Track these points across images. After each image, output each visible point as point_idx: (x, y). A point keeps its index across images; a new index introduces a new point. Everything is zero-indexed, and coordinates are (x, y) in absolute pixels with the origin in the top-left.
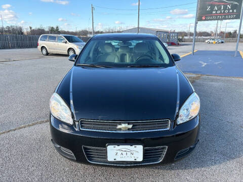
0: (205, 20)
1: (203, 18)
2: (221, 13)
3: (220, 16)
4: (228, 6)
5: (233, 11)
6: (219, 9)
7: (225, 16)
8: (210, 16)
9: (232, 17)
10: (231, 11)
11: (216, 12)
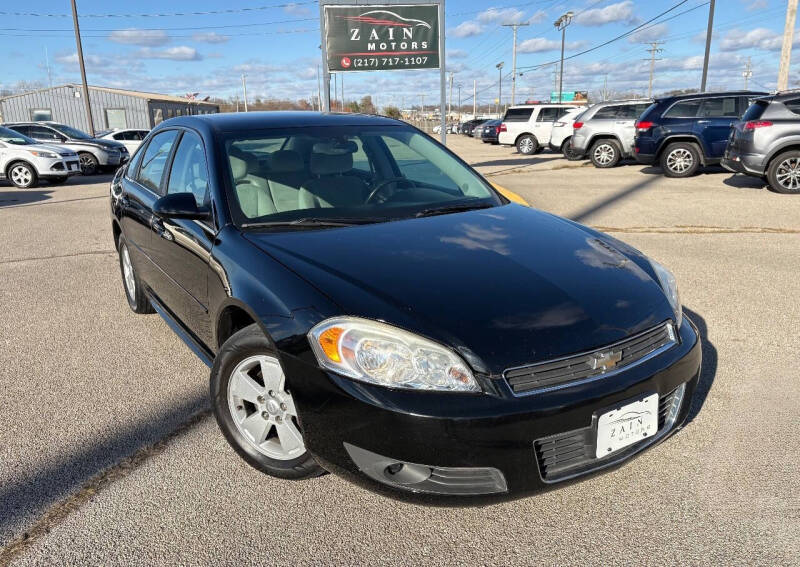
0: (351, 68)
1: (345, 63)
2: (389, 48)
3: (388, 57)
4: (405, 30)
5: (420, 46)
6: (384, 37)
7: (402, 58)
8: (363, 58)
9: (419, 60)
10: (414, 45)
11: (377, 46)
